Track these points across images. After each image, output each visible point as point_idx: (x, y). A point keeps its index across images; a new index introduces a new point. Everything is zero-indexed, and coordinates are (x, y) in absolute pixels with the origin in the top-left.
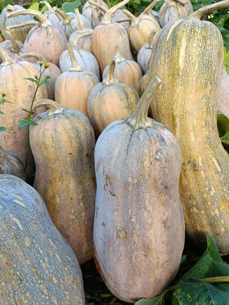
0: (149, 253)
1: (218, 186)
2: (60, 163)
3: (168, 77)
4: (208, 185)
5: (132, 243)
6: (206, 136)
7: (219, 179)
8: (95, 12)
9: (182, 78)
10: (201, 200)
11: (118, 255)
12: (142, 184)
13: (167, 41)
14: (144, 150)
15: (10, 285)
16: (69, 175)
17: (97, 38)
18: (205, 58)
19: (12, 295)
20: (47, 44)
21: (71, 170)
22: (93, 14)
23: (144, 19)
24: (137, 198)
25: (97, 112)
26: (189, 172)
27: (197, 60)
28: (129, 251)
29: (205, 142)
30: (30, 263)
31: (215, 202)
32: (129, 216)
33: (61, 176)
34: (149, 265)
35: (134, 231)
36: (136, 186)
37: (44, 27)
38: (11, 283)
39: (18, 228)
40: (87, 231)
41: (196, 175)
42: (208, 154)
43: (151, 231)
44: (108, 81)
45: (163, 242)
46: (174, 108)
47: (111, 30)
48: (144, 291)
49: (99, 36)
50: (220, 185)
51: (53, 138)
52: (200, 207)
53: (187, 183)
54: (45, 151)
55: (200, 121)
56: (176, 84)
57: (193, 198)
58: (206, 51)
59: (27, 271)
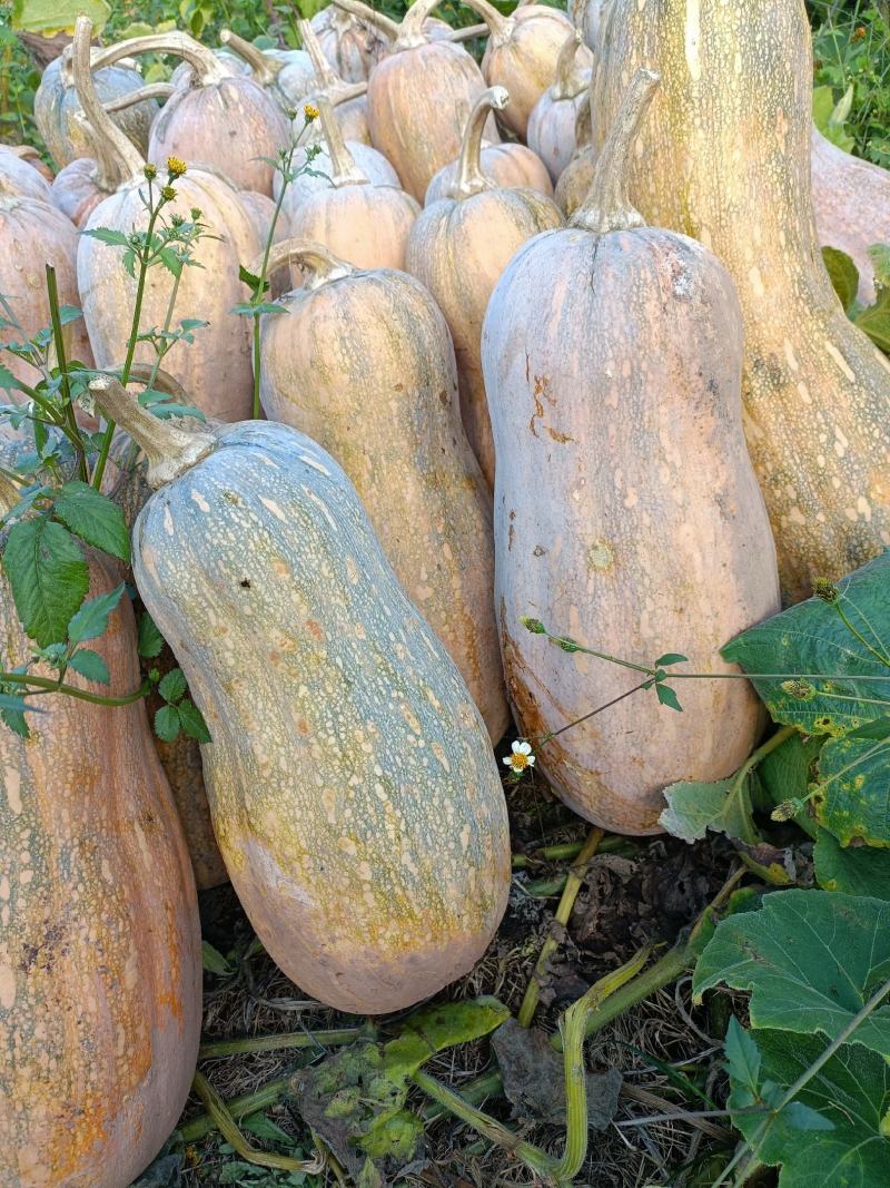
0: (687, 601)
1: (854, 425)
2: (369, 423)
3: (658, 112)
4: (823, 426)
5: (637, 576)
6: (796, 278)
7: (854, 405)
8: (348, 44)
9: (701, 105)
10: (810, 480)
11: (597, 628)
12: (646, 375)
13: (641, 9)
14: (639, 273)
15: (322, 694)
16: (399, 462)
17: (391, 93)
18: (759, 37)
19: (329, 724)
20: (228, 136)
21: (405, 443)
22: (343, 51)
23: (531, 17)
24: (634, 426)
25: (449, 280)
26: (761, 396)
27: (737, 44)
28: (629, 604)
29: (794, 295)
30: (364, 637)
31: (855, 477)
32: (617, 493)
33: (374, 469)
34: (691, 640)
35: (638, 537)
36: (628, 386)
37: (211, 85)
38: (325, 690)
39: (327, 523)
40: (473, 641)
41: (786, 401)
42: (811, 332)
43: (686, 528)
44: (466, 182)
45: (724, 565)
46: (689, 201)
47: (432, 61)
48: (685, 746)
49: (397, 87)
50: (860, 420)
51: (343, 339)
52: (810, 503)
53: (760, 435)
54: (322, 389)
55: (769, 231)
56: (685, 127)
57: (786, 475)
58: (759, 16)
59: (361, 658)
